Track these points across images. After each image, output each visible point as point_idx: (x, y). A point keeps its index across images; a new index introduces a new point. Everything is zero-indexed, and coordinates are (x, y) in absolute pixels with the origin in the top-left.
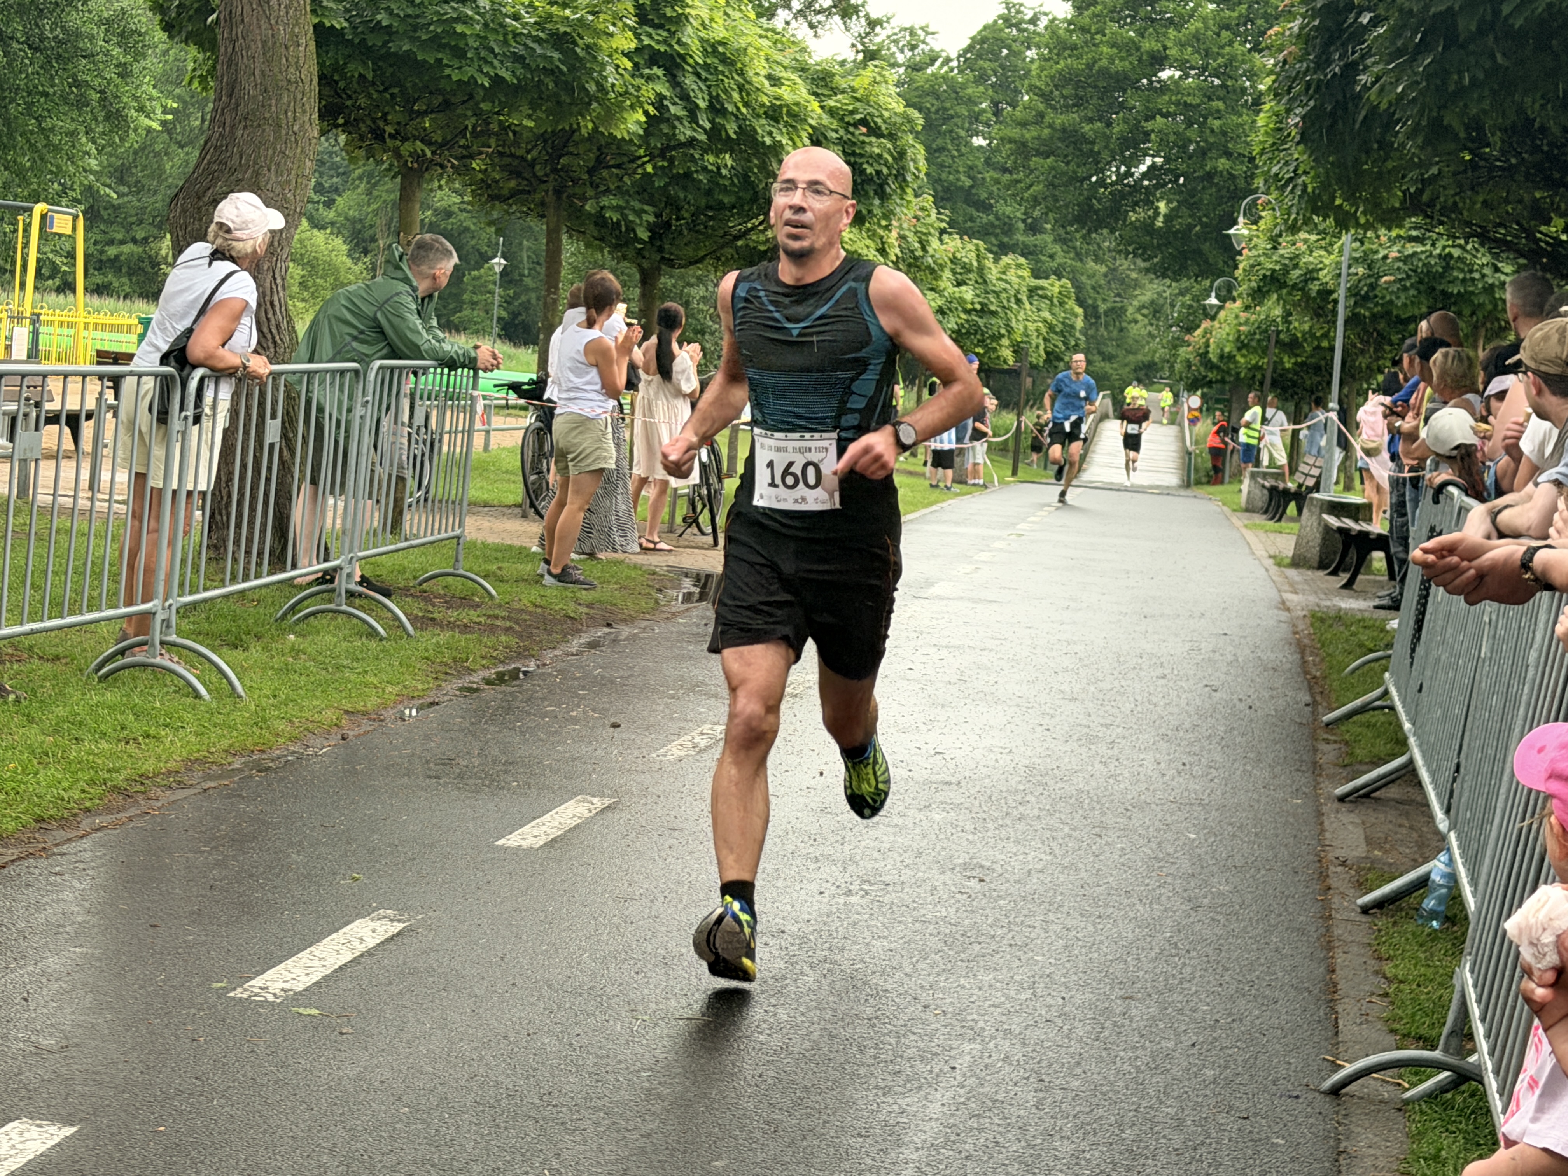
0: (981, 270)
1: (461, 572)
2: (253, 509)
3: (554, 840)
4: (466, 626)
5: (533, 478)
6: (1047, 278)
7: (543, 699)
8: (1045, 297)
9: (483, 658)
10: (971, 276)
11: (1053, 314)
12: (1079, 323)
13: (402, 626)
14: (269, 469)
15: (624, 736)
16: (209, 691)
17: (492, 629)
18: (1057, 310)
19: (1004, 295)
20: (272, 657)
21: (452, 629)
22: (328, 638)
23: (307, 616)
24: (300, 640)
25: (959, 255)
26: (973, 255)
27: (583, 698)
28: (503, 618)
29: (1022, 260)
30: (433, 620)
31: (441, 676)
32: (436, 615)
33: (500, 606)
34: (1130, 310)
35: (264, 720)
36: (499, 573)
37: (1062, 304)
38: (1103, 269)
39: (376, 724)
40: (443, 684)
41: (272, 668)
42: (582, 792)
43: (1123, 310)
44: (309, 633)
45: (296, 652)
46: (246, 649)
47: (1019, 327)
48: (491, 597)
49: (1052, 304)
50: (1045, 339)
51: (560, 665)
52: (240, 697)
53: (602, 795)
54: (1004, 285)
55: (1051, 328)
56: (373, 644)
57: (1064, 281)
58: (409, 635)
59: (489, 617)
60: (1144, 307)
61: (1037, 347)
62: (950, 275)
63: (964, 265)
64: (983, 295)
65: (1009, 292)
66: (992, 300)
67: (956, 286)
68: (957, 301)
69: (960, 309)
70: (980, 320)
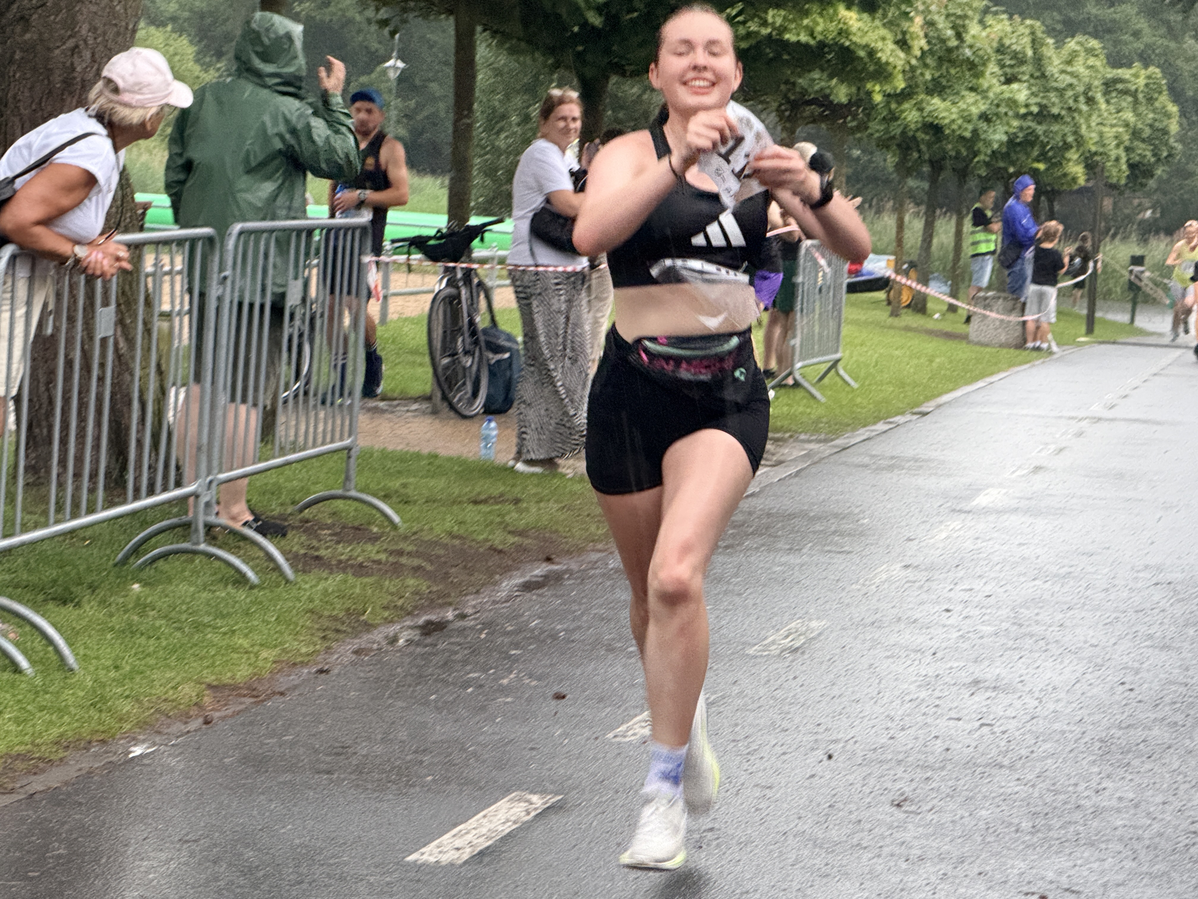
0: (1039, 61)
1: (353, 493)
2: (82, 419)
3: (481, 853)
4: (361, 565)
5: (446, 361)
6: (1129, 66)
7: (465, 662)
8: (1126, 92)
9: (386, 608)
10: (1024, 68)
11: (1138, 115)
12: (1174, 127)
13: (277, 568)
14: (102, 365)
15: (571, 710)
16: (33, 663)
17: (396, 569)
19: (1070, 93)
20: (111, 615)
21: (344, 570)
22: (183, 588)
23: (155, 559)
24: (147, 590)
25: (1007, 42)
26: (1026, 40)
27: (516, 660)
28: (409, 554)
29: (1094, 43)
30: (318, 558)
31: (331, 635)
32: (322, 552)
33: (405, 538)
35: (103, 699)
36: (403, 491)
37: (1150, 100)
39: (248, 701)
40: (334, 645)
41: (112, 629)
42: (519, 786)
44: (159, 582)
45: (142, 607)
46: (78, 605)
47: (1091, 137)
48: (394, 526)
49: (1136, 102)
50: (1127, 149)
51: (484, 616)
52: (71, 670)
53: (543, 792)
54: (1068, 79)
55: (1136, 134)
56: (241, 595)
57: (1152, 69)
58: (287, 581)
59: (391, 553)
61: (1117, 159)
62: (996, 69)
63: (1015, 55)
64: (1041, 95)
65: (1077, 88)
66: (1054, 100)
67: (1004, 84)
68: (1006, 103)
69: (1010, 114)
70: (1037, 127)
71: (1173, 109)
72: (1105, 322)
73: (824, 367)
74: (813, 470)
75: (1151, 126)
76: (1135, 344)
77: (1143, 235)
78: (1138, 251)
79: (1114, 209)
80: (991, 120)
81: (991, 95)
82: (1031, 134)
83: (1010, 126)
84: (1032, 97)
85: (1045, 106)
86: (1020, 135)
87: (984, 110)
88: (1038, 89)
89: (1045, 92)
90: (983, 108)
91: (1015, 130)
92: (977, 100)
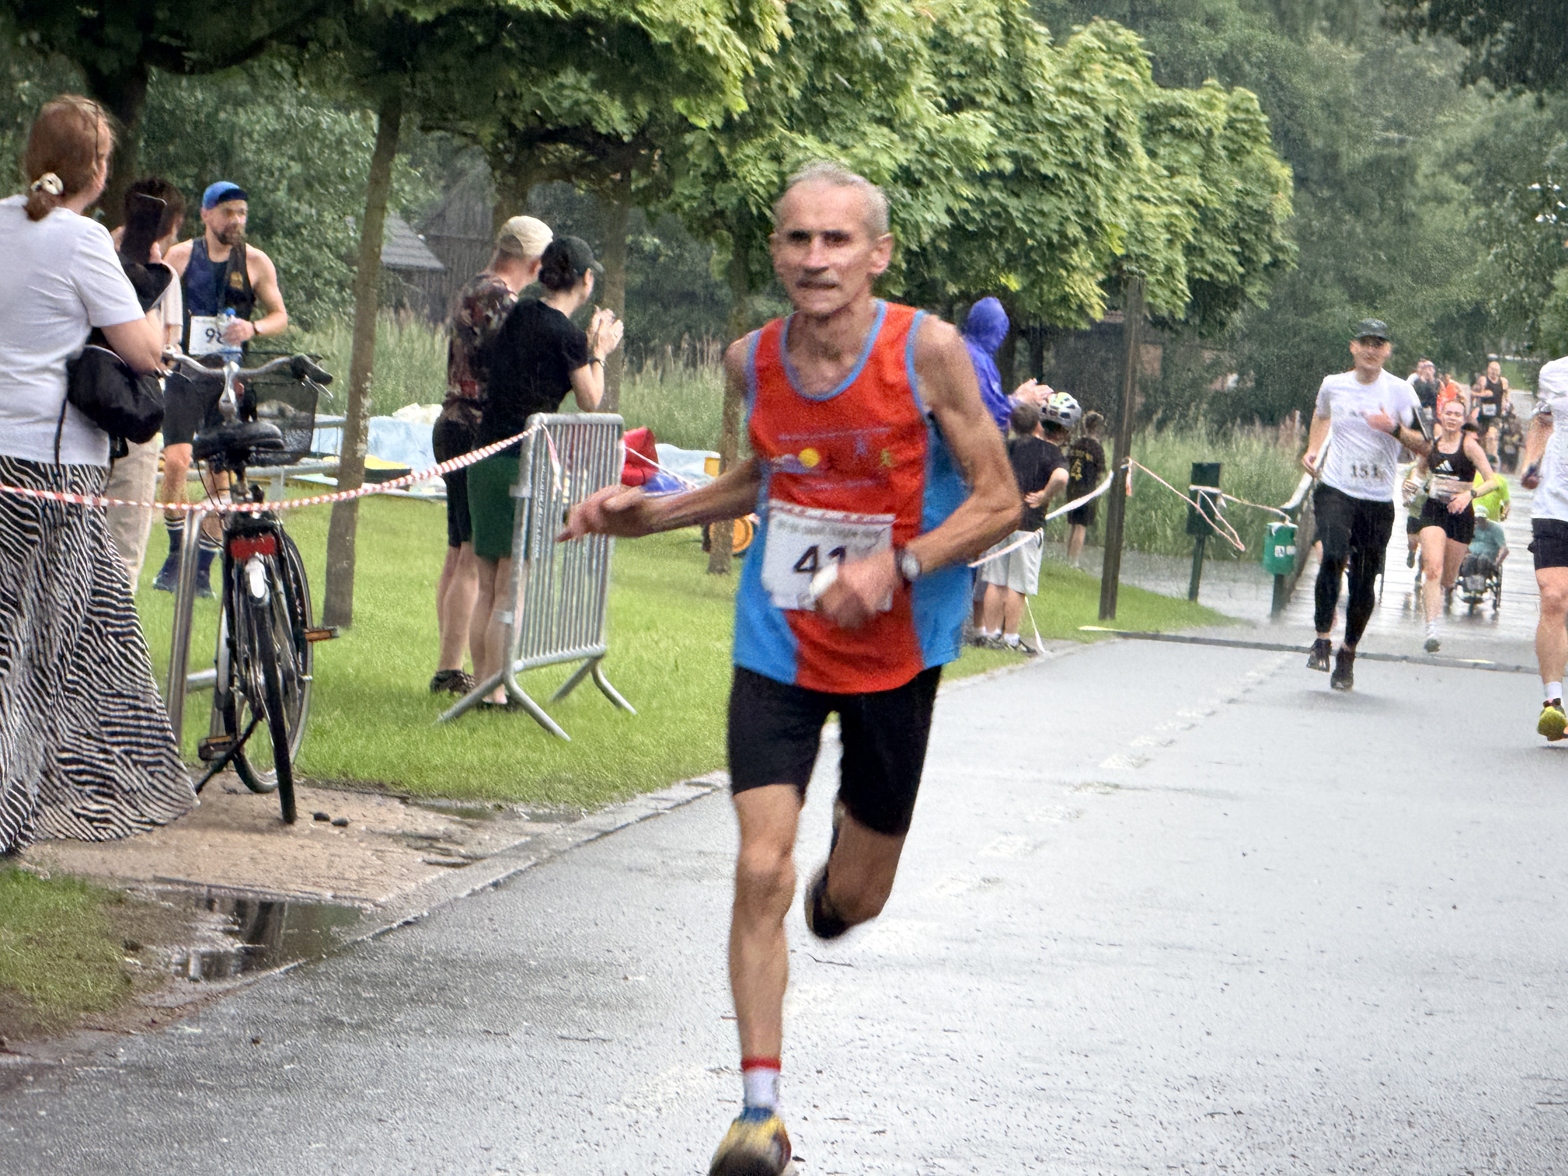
0: (1016, 67)
6: (1198, 84)
8: (1190, 136)
10: (987, 82)
11: (1211, 183)
12: (1283, 209)
18: (1222, 170)
19: (1078, 134)
25: (955, 28)
26: (993, 26)
29: (1128, 36)
34: (1425, 165)
37: (1235, 154)
38: (1354, 56)
43: (1407, 166)
49: (1209, 155)
50: (1190, 250)
54: (1076, 107)
55: (1207, 219)
57: (1241, 92)
60: (1460, 156)
61: (1169, 270)
62: (930, 82)
63: (970, 56)
64: (1021, 136)
65: (1091, 125)
66: (1046, 147)
67: (947, 112)
68: (950, 151)
69: (957, 172)
70: (1012, 203)
71: (1284, 172)
72: (1137, 594)
73: (569, 671)
74: (541, 875)
75: (1238, 206)
76: (1194, 640)
77: (1221, 424)
78: (1207, 456)
79: (1164, 370)
80: (918, 183)
81: (921, 133)
82: (997, 215)
83: (958, 196)
84: (1002, 141)
85: (1027, 159)
86: (977, 216)
87: (905, 163)
88: (1015, 124)
89: (1028, 132)
90: (902, 159)
91: (966, 205)
92: (892, 141)
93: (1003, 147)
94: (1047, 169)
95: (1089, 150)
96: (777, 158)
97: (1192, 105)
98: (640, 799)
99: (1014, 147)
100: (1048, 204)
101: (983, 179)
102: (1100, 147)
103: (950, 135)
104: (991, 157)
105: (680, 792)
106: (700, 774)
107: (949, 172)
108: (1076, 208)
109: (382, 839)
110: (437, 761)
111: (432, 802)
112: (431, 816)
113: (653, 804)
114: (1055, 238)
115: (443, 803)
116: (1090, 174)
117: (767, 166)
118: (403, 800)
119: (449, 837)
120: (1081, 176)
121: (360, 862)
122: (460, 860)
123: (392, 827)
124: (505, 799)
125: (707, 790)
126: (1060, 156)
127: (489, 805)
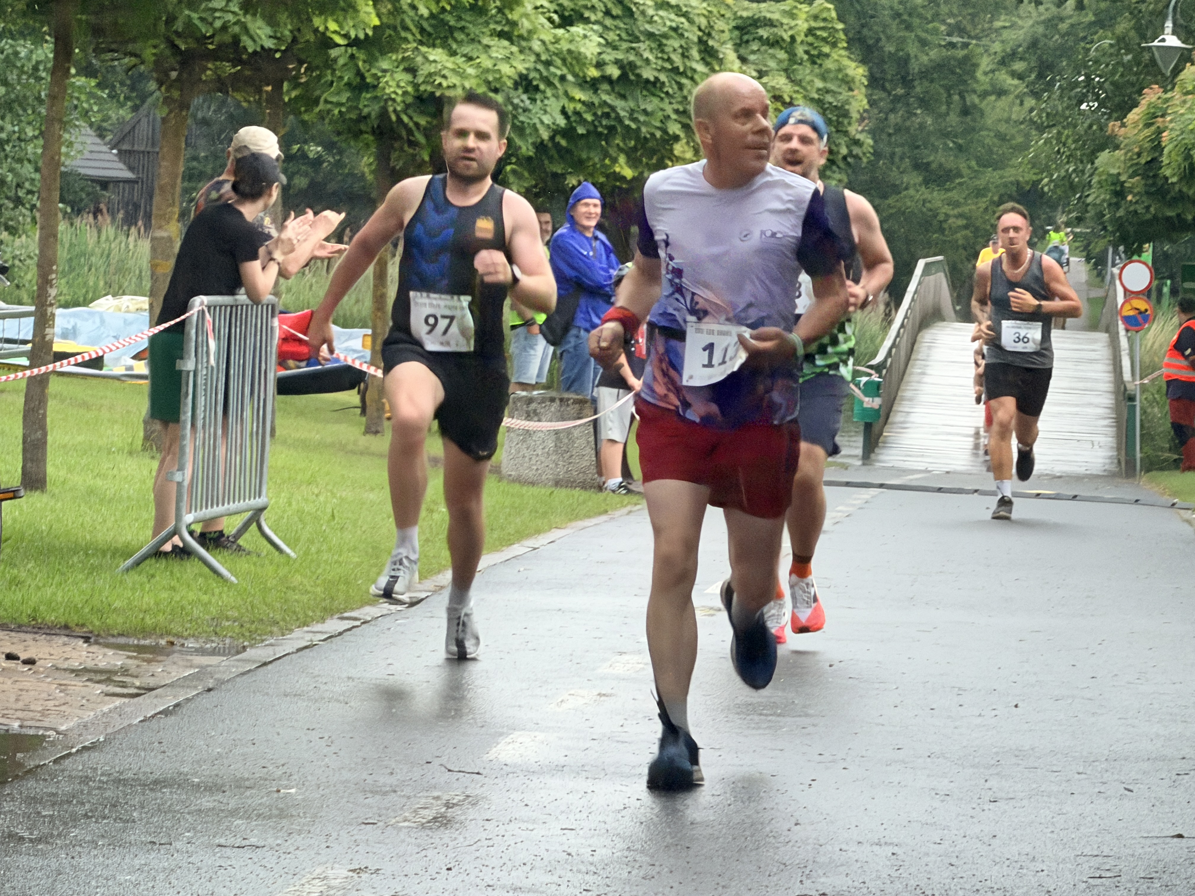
8: (775, 43)
12: (858, 104)
18: (805, 71)
34: (985, 64)
37: (815, 57)
49: (792, 60)
60: (1015, 55)
65: (686, 34)
66: (647, 54)
67: (559, 26)
68: (564, 60)
69: (570, 77)
70: (619, 104)
71: (857, 72)
74: (206, 702)
80: (537, 89)
81: (536, 46)
82: (607, 115)
83: (572, 99)
84: (609, 50)
85: (632, 66)
86: (589, 117)
87: (524, 72)
88: (619, 35)
89: (631, 42)
90: (521, 68)
91: (579, 106)
92: (512, 53)
93: (610, 56)
94: (648, 74)
95: (684, 56)
96: (412, 70)
97: (775, 16)
98: (298, 633)
99: (620, 56)
100: (651, 104)
101: (593, 85)
102: (695, 53)
103: (565, 46)
104: (599, 65)
105: (334, 625)
106: (352, 609)
107: (563, 78)
108: (676, 106)
109: (67, 675)
110: (117, 604)
111: (112, 640)
112: (110, 652)
113: (309, 637)
114: (658, 134)
115: (122, 640)
116: (687, 77)
117: (404, 78)
118: (87, 640)
119: (125, 671)
120: (678, 79)
121: (44, 695)
122: (135, 691)
123: (75, 664)
124: (178, 636)
125: (358, 623)
126: (660, 62)
127: (163, 642)
